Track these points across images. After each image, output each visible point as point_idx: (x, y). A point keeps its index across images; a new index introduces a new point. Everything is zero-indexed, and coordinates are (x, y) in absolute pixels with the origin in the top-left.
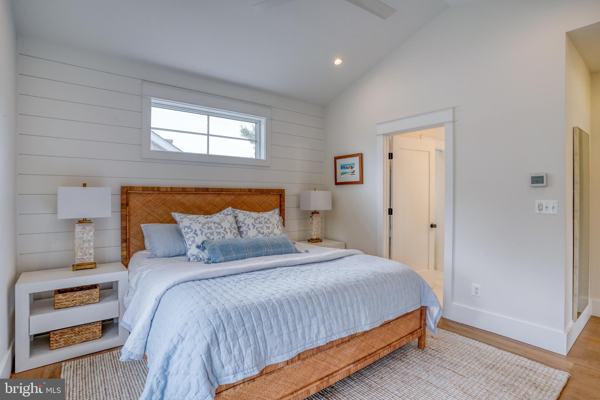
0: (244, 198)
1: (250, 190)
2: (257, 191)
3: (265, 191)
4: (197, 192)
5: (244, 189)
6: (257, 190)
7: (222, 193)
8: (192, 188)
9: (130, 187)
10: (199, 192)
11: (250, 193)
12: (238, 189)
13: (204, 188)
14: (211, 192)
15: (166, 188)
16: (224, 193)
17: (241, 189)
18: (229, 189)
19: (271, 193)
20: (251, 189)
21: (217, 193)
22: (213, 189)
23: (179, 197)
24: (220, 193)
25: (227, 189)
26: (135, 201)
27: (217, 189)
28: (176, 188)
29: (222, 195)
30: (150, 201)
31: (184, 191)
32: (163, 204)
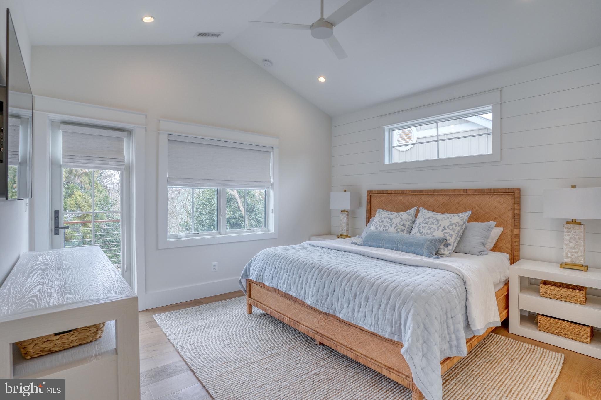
0: (460, 198)
1: (465, 191)
2: (474, 192)
3: (486, 191)
4: (413, 194)
5: (458, 190)
6: (475, 190)
7: (434, 194)
8: (409, 191)
9: (371, 191)
10: (414, 194)
11: (466, 194)
12: (452, 190)
13: (418, 190)
14: (424, 194)
15: (391, 191)
16: (436, 194)
17: (454, 190)
18: (441, 190)
19: (495, 193)
20: (467, 190)
21: (430, 194)
22: (426, 190)
23: (401, 198)
24: (432, 194)
25: (439, 190)
26: (374, 200)
27: (430, 190)
28: (397, 191)
29: (436, 196)
30: (383, 200)
31: (403, 193)
32: (390, 203)
